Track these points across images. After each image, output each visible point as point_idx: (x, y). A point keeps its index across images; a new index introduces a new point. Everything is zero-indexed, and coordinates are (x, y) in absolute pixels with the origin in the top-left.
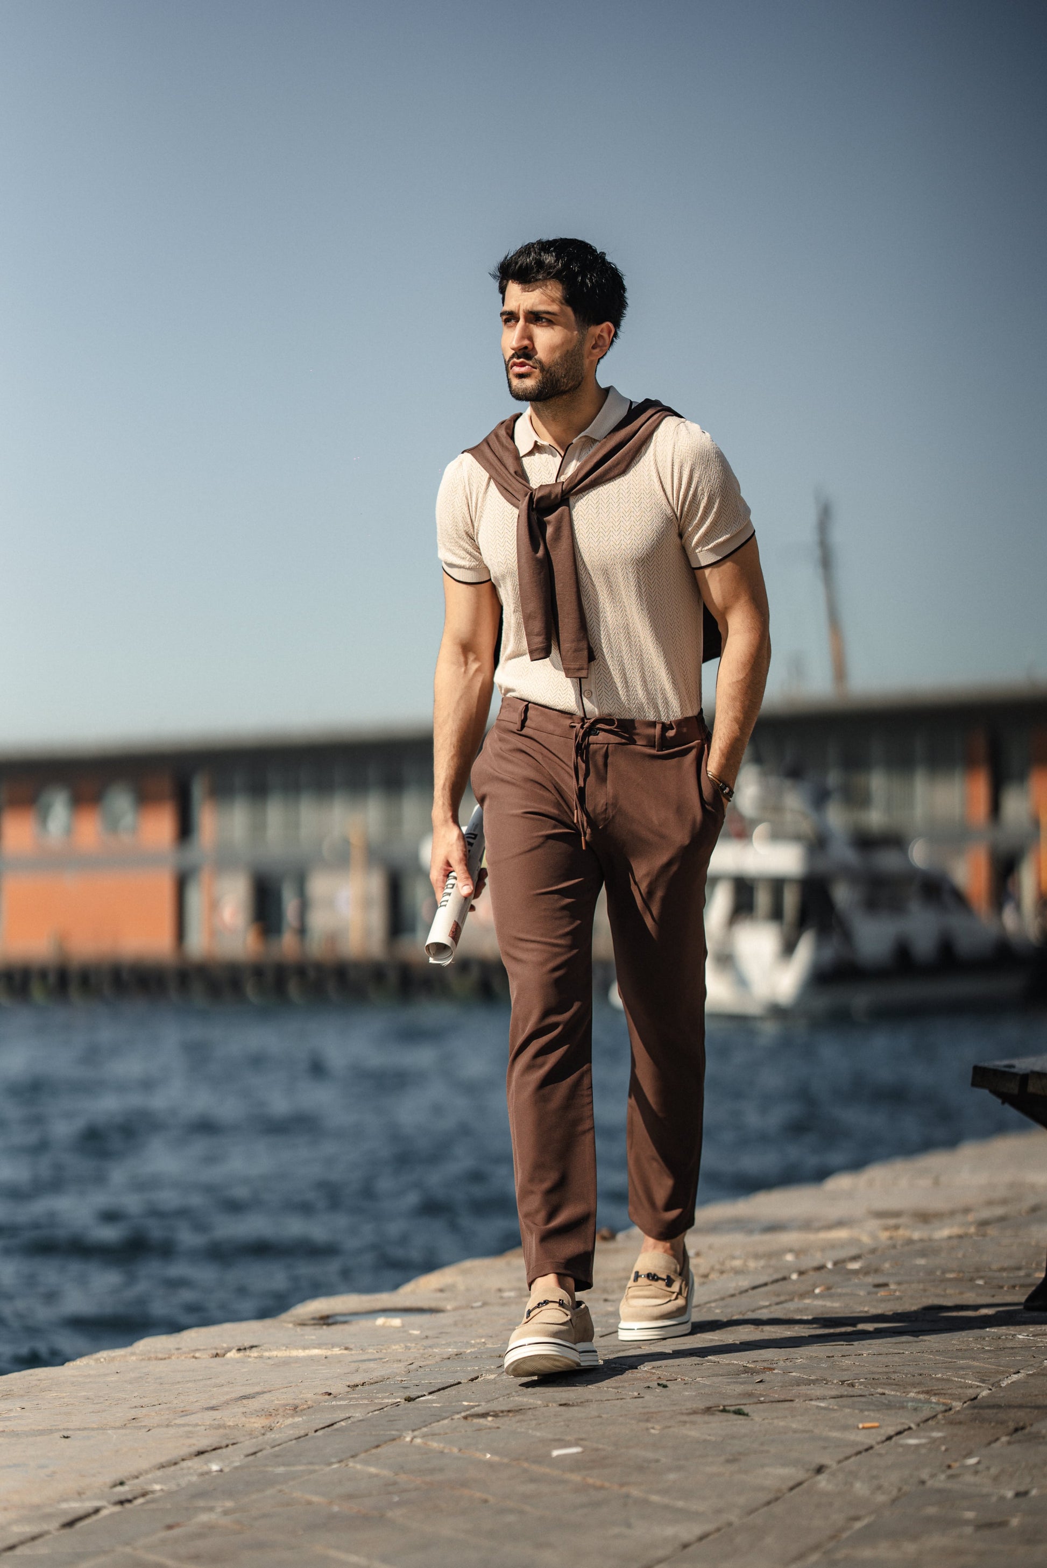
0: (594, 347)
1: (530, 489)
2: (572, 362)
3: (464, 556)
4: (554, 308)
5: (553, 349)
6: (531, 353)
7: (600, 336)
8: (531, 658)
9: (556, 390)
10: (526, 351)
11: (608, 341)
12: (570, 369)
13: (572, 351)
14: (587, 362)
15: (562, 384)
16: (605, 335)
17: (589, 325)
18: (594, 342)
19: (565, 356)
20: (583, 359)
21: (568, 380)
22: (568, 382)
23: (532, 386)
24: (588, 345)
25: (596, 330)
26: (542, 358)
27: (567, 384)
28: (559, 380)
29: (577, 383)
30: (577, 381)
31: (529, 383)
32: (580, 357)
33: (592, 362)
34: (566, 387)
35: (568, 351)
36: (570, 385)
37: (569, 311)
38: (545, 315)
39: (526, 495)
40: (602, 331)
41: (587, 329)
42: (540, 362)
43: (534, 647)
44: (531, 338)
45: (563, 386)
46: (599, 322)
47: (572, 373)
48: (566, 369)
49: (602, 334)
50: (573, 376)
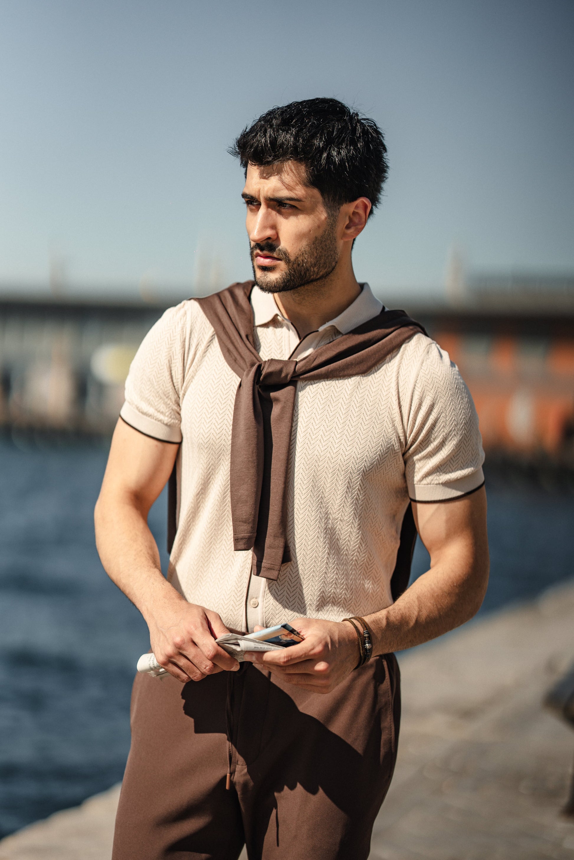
0: (348, 227)
1: (259, 359)
2: (322, 249)
3: (164, 411)
4: (300, 192)
5: (300, 237)
6: (274, 243)
7: (354, 213)
8: (235, 547)
9: (306, 279)
10: (270, 241)
11: (364, 220)
12: (320, 257)
13: (322, 237)
14: (340, 243)
15: (312, 273)
16: (361, 211)
17: (341, 204)
18: (347, 222)
19: (314, 244)
20: (336, 242)
21: (319, 268)
22: (318, 270)
23: (277, 279)
24: (341, 226)
25: (349, 208)
26: (289, 251)
27: (318, 273)
28: (308, 270)
29: (331, 269)
30: (329, 267)
31: (273, 277)
32: (331, 242)
33: (346, 243)
34: (317, 276)
35: (316, 238)
36: (321, 273)
37: (316, 192)
38: (288, 202)
39: (252, 365)
40: (357, 207)
41: (339, 209)
42: (285, 253)
43: (241, 535)
44: (274, 227)
45: (313, 275)
46: (353, 199)
47: (323, 260)
48: (316, 257)
49: (356, 211)
50: (325, 263)
